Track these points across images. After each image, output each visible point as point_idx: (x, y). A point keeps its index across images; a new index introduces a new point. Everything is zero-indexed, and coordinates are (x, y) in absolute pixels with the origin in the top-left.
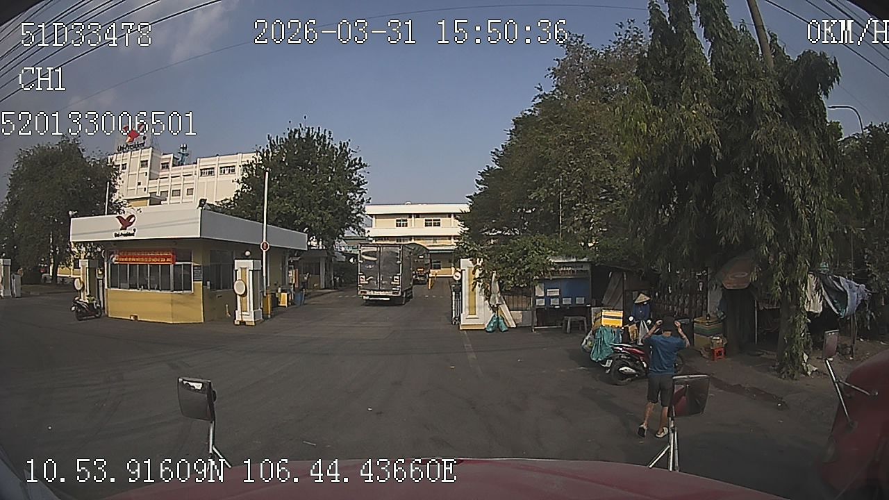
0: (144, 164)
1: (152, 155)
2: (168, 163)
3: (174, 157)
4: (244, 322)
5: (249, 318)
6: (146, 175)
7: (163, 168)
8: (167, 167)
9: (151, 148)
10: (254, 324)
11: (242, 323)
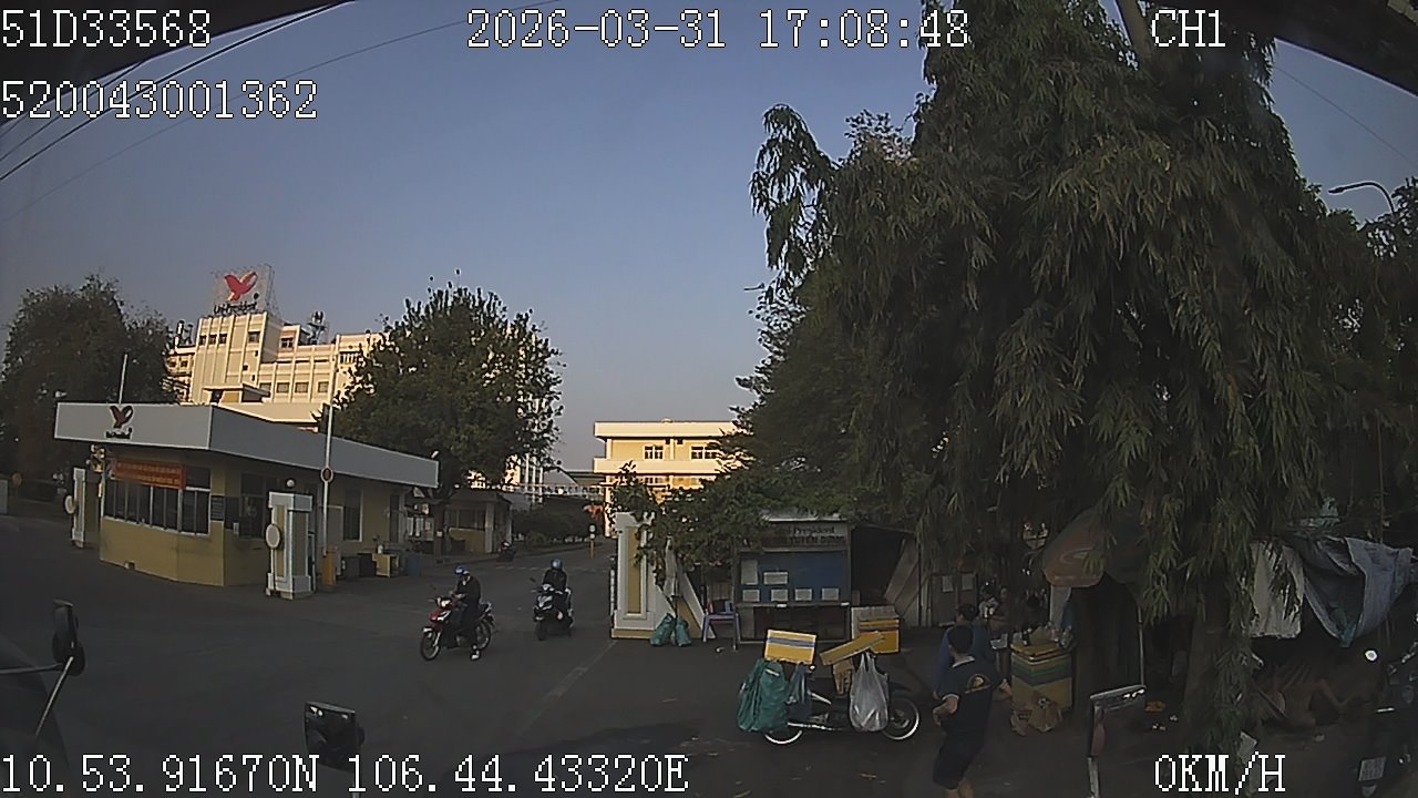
0: (253, 337)
1: (266, 325)
2: (291, 339)
3: (301, 331)
4: (279, 592)
5: (287, 588)
6: (257, 355)
7: (284, 345)
8: (291, 345)
9: (265, 314)
10: (291, 597)
11: (276, 594)
